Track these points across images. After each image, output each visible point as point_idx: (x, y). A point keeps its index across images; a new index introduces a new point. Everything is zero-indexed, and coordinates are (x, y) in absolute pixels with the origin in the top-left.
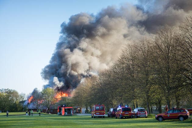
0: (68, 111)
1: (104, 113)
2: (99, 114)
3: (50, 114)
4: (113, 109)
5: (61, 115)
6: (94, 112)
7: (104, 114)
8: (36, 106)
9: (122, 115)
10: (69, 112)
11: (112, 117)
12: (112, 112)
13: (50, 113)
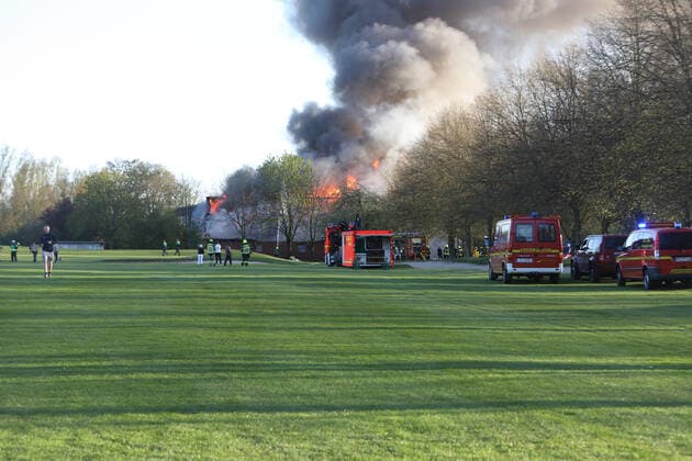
0: (372, 250)
1: (560, 260)
2: (531, 260)
3: (295, 260)
4: (604, 239)
5: (338, 263)
6: (508, 254)
7: (556, 262)
8: (239, 228)
9: (659, 270)
10: (375, 254)
11: (595, 282)
12: (597, 255)
13: (297, 257)
